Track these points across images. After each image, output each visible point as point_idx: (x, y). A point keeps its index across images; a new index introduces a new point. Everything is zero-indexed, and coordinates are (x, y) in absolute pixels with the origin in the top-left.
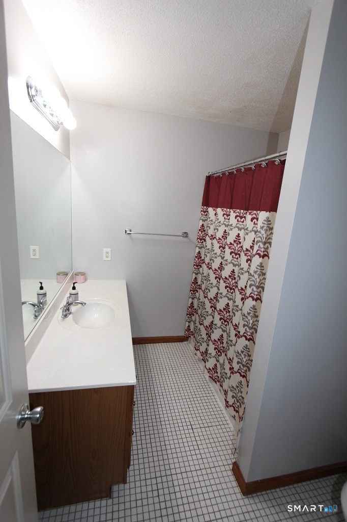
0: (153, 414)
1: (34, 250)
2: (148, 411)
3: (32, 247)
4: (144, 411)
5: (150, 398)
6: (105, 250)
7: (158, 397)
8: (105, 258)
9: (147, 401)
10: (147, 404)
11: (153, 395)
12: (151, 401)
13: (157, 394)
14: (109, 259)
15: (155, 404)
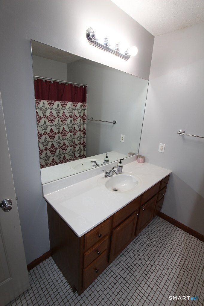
0: (138, 277)
1: (123, 137)
2: (136, 272)
3: (122, 135)
4: (134, 270)
5: (146, 266)
6: (161, 144)
7: (151, 271)
8: (159, 150)
9: (142, 265)
10: (140, 268)
11: (150, 266)
12: (144, 268)
13: (153, 268)
14: (163, 152)
15: (145, 273)
